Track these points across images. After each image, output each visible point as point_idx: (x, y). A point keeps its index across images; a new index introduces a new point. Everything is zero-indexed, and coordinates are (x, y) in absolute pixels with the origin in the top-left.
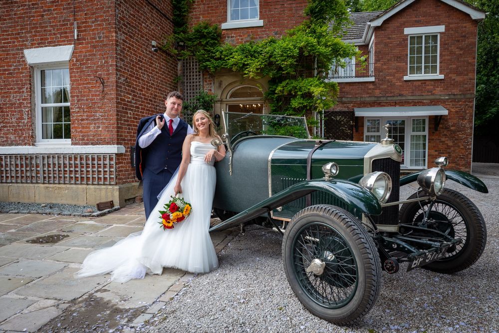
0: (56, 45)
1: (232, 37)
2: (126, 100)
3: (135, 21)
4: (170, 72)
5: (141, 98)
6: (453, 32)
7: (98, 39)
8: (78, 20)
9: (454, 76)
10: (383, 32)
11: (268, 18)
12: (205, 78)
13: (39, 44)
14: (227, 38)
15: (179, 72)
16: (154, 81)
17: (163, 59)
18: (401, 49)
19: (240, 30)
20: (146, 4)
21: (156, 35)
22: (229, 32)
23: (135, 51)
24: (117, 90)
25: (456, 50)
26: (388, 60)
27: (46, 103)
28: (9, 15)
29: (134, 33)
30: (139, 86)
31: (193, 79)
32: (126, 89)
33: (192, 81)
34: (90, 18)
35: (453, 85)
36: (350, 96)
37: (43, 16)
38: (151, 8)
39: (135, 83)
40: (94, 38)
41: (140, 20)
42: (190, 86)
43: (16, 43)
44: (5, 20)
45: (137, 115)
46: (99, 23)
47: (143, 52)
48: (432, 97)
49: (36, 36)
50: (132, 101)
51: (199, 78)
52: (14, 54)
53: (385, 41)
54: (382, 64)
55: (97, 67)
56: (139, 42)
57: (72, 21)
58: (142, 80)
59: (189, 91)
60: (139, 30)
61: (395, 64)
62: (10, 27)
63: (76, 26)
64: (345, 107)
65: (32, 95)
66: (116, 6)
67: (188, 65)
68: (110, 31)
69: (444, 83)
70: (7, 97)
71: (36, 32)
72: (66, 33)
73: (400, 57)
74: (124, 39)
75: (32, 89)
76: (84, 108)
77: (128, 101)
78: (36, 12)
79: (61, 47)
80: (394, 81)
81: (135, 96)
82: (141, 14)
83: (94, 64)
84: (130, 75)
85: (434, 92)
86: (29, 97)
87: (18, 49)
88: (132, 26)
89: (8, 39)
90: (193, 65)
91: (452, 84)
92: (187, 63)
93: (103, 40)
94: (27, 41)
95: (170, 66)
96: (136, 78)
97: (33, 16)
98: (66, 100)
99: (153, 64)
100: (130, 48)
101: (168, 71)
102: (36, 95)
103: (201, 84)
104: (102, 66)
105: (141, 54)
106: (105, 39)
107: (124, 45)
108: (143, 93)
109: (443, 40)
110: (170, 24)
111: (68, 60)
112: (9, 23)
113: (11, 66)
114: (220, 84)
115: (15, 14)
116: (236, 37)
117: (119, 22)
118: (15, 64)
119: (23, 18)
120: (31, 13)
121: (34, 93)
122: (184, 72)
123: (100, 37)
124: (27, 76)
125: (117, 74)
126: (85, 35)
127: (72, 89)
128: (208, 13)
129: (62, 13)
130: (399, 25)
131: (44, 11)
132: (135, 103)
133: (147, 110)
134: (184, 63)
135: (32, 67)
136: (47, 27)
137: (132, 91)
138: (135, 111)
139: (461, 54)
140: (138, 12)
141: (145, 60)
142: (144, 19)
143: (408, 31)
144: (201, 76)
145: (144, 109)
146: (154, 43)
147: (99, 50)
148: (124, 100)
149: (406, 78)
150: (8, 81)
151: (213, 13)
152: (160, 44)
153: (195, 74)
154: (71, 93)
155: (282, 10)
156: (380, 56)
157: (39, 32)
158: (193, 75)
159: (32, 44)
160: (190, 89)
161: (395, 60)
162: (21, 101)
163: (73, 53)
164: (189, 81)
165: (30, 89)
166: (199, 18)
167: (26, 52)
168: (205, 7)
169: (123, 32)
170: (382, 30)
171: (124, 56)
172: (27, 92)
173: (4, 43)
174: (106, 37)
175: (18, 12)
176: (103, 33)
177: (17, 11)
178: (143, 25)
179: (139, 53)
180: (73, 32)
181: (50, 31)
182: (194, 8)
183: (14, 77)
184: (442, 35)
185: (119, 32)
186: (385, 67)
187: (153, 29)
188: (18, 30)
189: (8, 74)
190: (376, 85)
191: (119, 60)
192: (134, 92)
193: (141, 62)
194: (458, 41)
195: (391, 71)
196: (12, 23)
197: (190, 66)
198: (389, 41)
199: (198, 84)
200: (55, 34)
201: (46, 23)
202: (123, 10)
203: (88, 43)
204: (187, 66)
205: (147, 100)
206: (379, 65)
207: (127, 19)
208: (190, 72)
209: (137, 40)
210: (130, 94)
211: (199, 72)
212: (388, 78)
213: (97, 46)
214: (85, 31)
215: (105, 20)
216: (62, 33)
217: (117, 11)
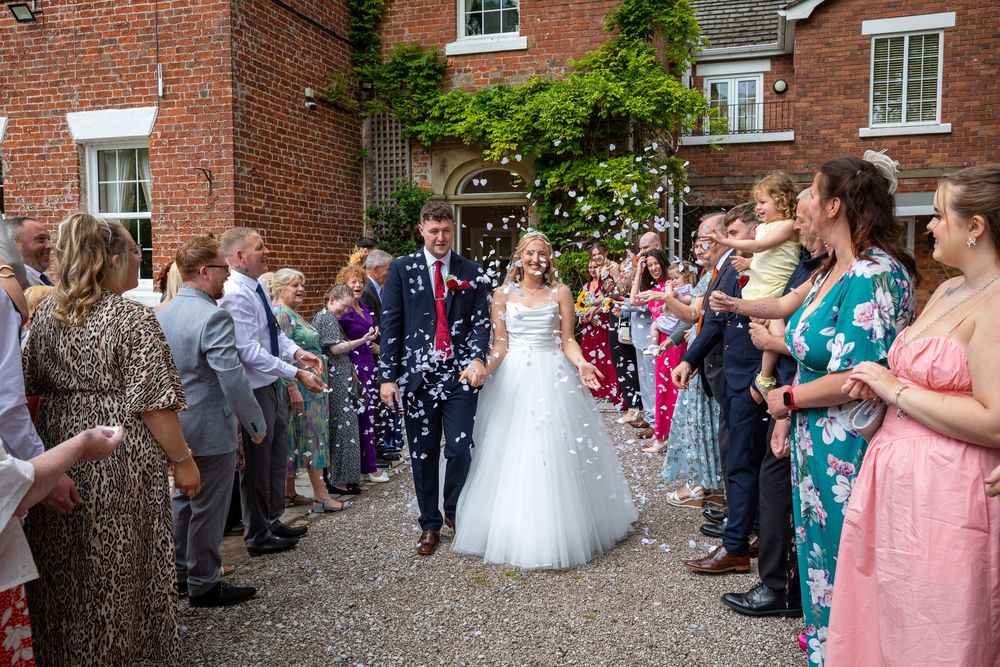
0: (125, 107)
1: (466, 71)
2: (254, 208)
3: (271, 56)
4: (344, 143)
5: (285, 201)
6: (974, 27)
7: (200, 97)
8: (164, 61)
9: (974, 126)
10: (813, 31)
11: (537, 32)
12: (415, 154)
13: (93, 103)
14: (456, 73)
15: (365, 142)
16: (310, 165)
17: (329, 120)
18: (853, 67)
19: (483, 56)
20: (293, 17)
21: (313, 75)
22: (461, 61)
23: (272, 114)
24: (236, 192)
25: (982, 67)
26: (825, 94)
27: (107, 211)
28: (41, 48)
29: (268, 79)
30: (279, 179)
31: (391, 155)
32: (253, 188)
33: (388, 158)
34: (185, 58)
35: (974, 145)
36: (741, 174)
37: (100, 51)
38: (304, 24)
39: (270, 175)
40: (195, 95)
41: (280, 52)
42: (385, 169)
43: (52, 102)
44: (33, 57)
45: (275, 234)
46: (202, 67)
47: (288, 113)
48: (924, 173)
49: (88, 88)
50: (266, 209)
51: (403, 154)
52: (48, 122)
53: (819, 51)
54: (812, 103)
55: (200, 148)
56: (278, 96)
57: (153, 63)
58: (286, 167)
59: (383, 179)
60: (278, 73)
61: (839, 102)
62: (41, 71)
63: (160, 70)
64: (729, 197)
65: (83, 198)
66: (232, 37)
67: (381, 127)
68: (222, 83)
69: (953, 141)
70: (36, 200)
71: (88, 80)
72: (142, 84)
73: (851, 87)
74: (249, 94)
75: (81, 185)
76: (175, 225)
77: (257, 211)
78: (88, 44)
79: (134, 109)
80: (838, 138)
81: (272, 199)
82: (283, 40)
83: (195, 143)
84: (262, 161)
85: (928, 161)
86: (76, 201)
87: (55, 112)
88: (265, 67)
89: (37, 93)
90: (391, 128)
91: (969, 144)
92: (379, 123)
93: (210, 100)
94: (72, 97)
95: (345, 132)
96: (274, 164)
97: (83, 52)
98: (144, 208)
99: (307, 132)
100: (260, 110)
101: (341, 142)
102: (88, 197)
103: (407, 164)
104: (208, 147)
105: (283, 118)
106: (213, 98)
107: (248, 106)
108: (288, 190)
109: (951, 45)
110: (344, 47)
111: (147, 133)
112: (40, 63)
113: (43, 143)
114: (443, 166)
115: (51, 47)
116: (475, 70)
117: (239, 65)
118: (50, 140)
119: (66, 54)
120: (79, 46)
121: (86, 192)
122: (373, 142)
123: (204, 94)
124: (72, 163)
125: (235, 163)
126: (177, 89)
127: (155, 187)
128: (421, 23)
129: (135, 47)
130: (850, 14)
131: (103, 42)
132: (272, 213)
133: (296, 223)
134: (373, 123)
135: (81, 145)
136: (108, 72)
137: (265, 190)
138: (272, 227)
139: (991, 76)
140: (277, 38)
141: (292, 128)
142: (288, 50)
143: (871, 27)
144: (407, 150)
145: (289, 222)
146: (309, 92)
147: (204, 118)
148: (250, 209)
149: (864, 132)
150: (38, 171)
151: (429, 23)
152: (323, 92)
153: (394, 145)
154: (153, 195)
155: (564, 15)
156: (808, 85)
157: (93, 81)
158: (391, 148)
159: (82, 104)
160: (385, 176)
161: (839, 94)
162: (62, 208)
163: (156, 121)
164: (382, 158)
165: (79, 186)
166: (403, 32)
167: (71, 117)
168: (413, 11)
169: (248, 83)
170: (812, 28)
171: (249, 127)
172: (73, 192)
173: (31, 100)
174: (216, 93)
175: (57, 44)
176: (210, 87)
177: (53, 41)
178: (288, 60)
179: (280, 117)
180: (156, 82)
181: (114, 79)
182: (392, 13)
183: (48, 164)
184: (949, 34)
185: (239, 84)
186: (817, 108)
187: (307, 65)
188: (55, 76)
189: (37, 158)
190: (796, 148)
191: (239, 136)
192: (269, 191)
193: (284, 132)
194: (987, 46)
195: (831, 117)
196: (44, 63)
197: (385, 128)
198: (827, 50)
199: (400, 165)
200: (122, 86)
201: (107, 64)
202: (247, 40)
203: (182, 104)
204: (379, 129)
205: (296, 203)
206: (804, 105)
207: (254, 56)
208: (385, 142)
209: (274, 93)
210: (262, 197)
211: (403, 141)
212: (825, 132)
213: (200, 109)
214: (177, 81)
215: (213, 62)
216: (134, 85)
217: (235, 44)
